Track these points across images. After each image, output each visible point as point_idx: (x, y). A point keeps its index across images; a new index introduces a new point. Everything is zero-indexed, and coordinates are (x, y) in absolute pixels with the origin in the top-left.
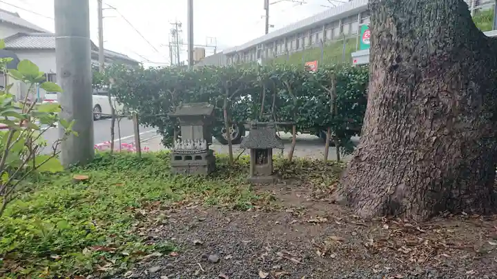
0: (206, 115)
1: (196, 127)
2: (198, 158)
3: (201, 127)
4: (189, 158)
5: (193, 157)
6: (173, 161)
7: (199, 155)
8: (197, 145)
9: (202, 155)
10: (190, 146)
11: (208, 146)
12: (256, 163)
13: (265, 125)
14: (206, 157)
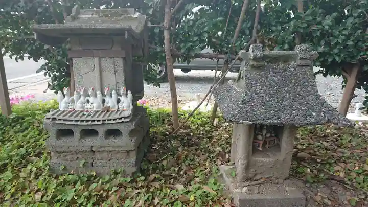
0: (130, 30)
1: (107, 63)
2: (113, 133)
3: (120, 62)
4: (89, 132)
5: (101, 131)
6: (53, 140)
7: (115, 127)
8: (111, 102)
9: (121, 128)
10: (94, 104)
11: (134, 100)
12: (255, 150)
13: (286, 59)
14: (132, 133)
